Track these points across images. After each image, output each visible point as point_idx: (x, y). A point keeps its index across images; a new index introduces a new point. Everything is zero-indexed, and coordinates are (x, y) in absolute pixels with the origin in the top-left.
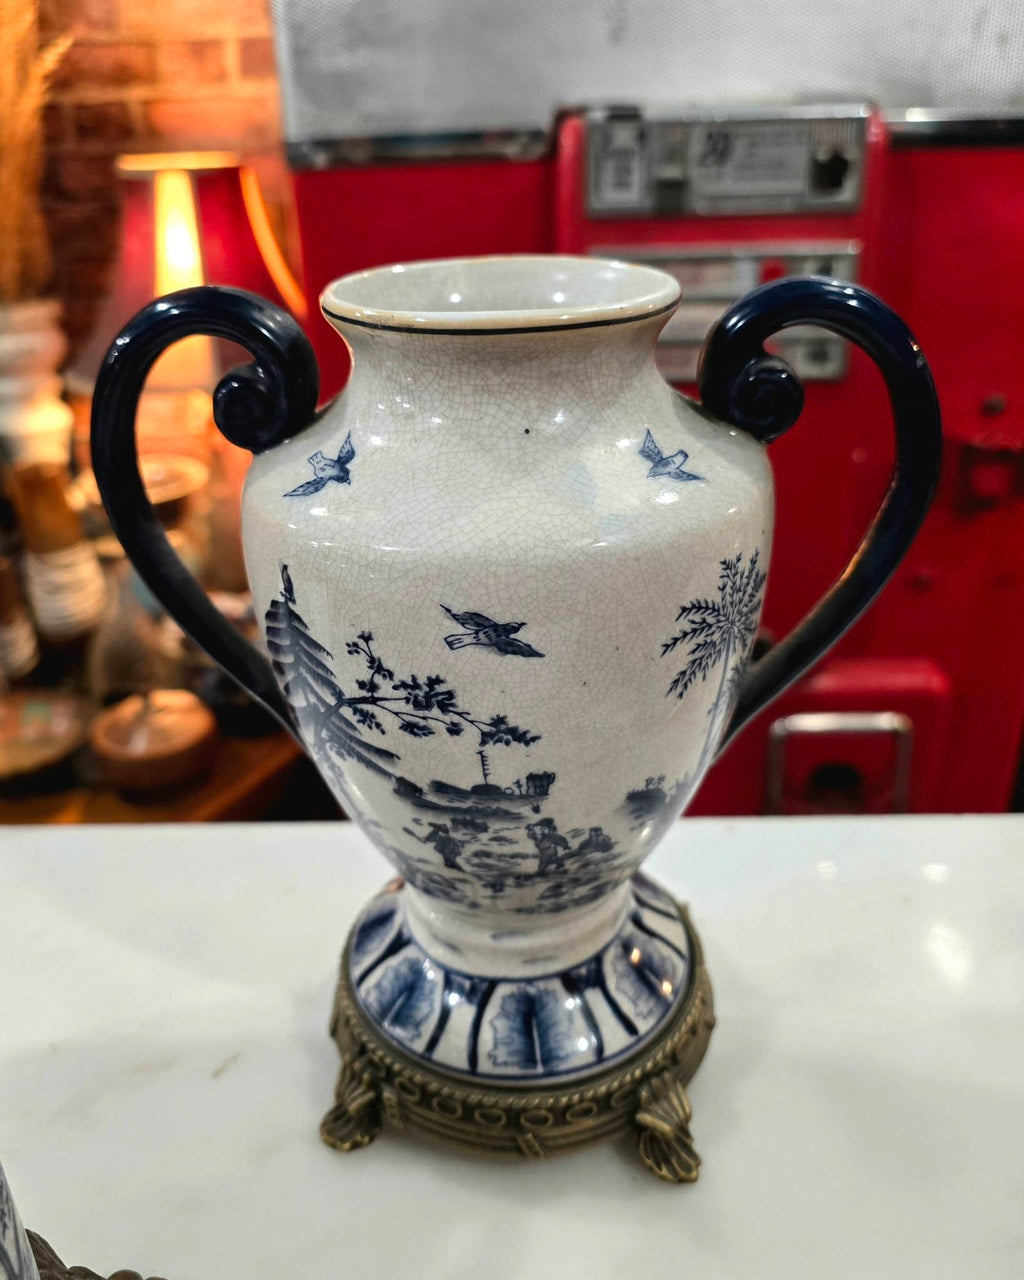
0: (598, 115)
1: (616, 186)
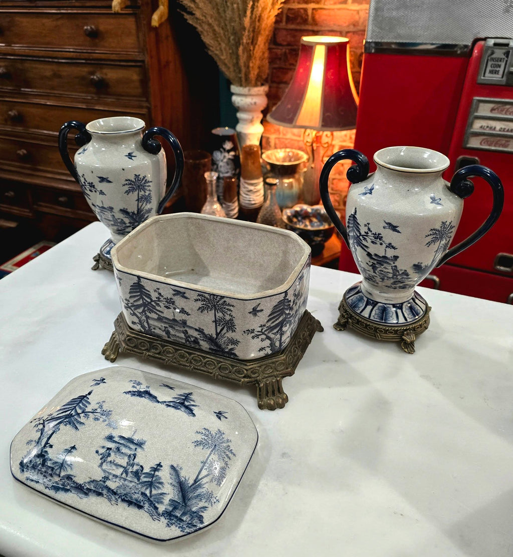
0: (491, 42)
1: (491, 72)
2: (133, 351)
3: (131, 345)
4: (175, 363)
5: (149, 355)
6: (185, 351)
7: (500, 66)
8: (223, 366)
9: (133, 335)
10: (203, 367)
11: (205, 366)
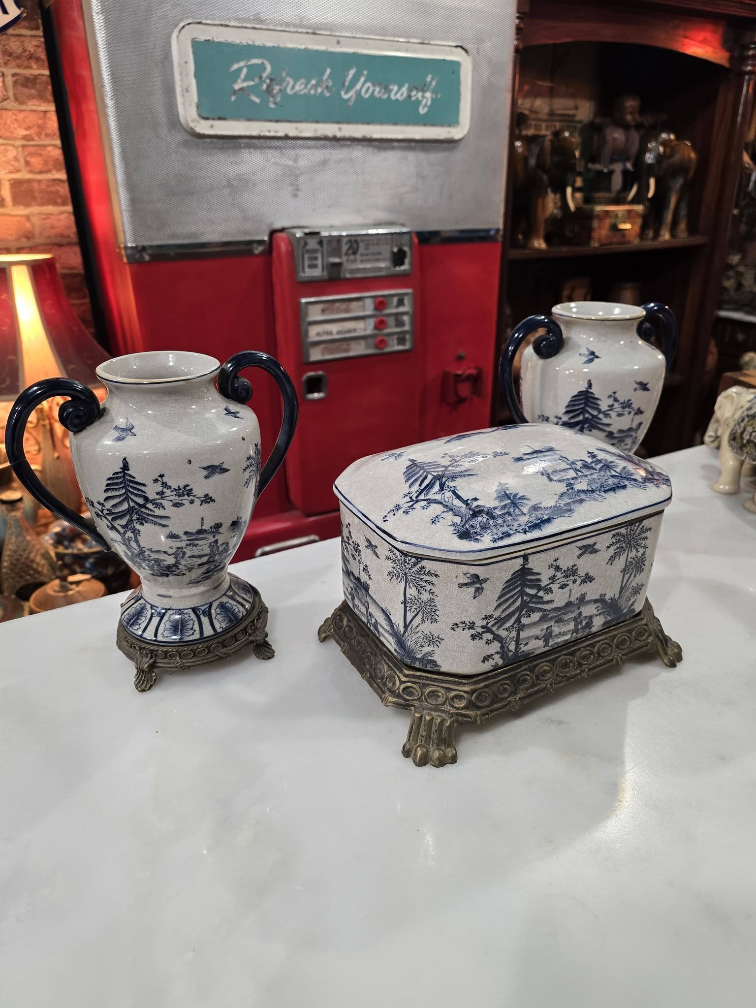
1: (310, 266)
2: (492, 711)
3: (487, 703)
4: (561, 682)
5: (520, 699)
6: (565, 655)
7: (316, 258)
8: (620, 640)
9: (482, 685)
10: (597, 660)
11: (599, 655)
